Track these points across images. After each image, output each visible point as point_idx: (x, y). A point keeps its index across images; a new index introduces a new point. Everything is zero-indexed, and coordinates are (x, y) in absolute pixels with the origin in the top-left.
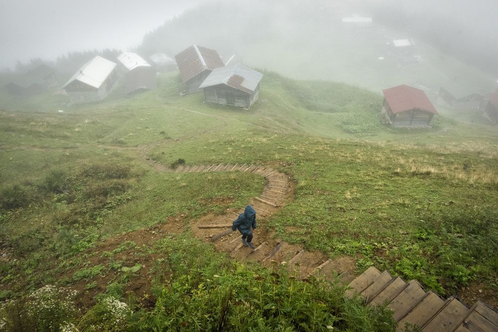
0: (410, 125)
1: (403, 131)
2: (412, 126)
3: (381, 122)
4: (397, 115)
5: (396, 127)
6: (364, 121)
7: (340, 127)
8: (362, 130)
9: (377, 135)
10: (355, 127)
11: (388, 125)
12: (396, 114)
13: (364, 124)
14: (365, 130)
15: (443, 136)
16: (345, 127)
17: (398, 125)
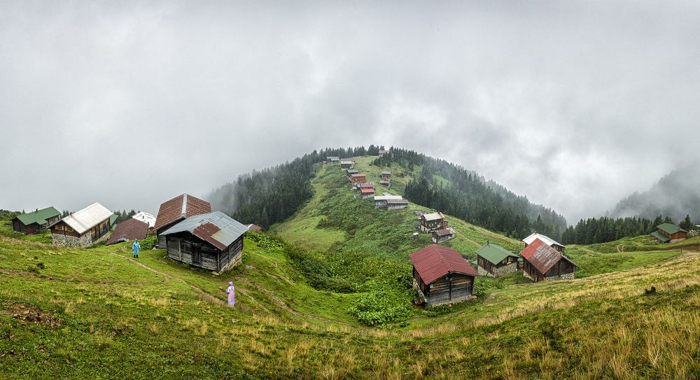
0: (450, 299)
1: (442, 311)
2: (453, 301)
3: (413, 302)
4: (431, 287)
5: (433, 306)
6: (389, 303)
7: (355, 314)
8: (386, 319)
9: (409, 324)
10: (376, 315)
11: (423, 305)
12: (429, 285)
13: (390, 309)
14: (391, 319)
15: (492, 305)
16: (361, 315)
17: (435, 303)
